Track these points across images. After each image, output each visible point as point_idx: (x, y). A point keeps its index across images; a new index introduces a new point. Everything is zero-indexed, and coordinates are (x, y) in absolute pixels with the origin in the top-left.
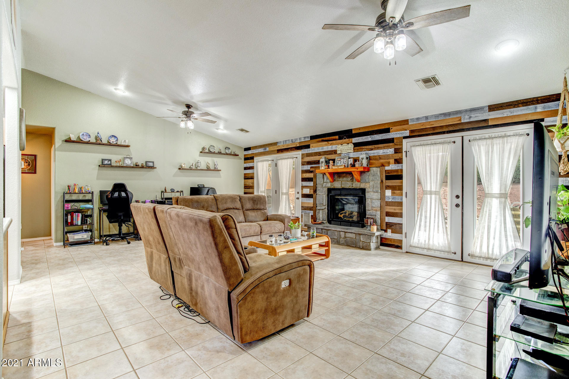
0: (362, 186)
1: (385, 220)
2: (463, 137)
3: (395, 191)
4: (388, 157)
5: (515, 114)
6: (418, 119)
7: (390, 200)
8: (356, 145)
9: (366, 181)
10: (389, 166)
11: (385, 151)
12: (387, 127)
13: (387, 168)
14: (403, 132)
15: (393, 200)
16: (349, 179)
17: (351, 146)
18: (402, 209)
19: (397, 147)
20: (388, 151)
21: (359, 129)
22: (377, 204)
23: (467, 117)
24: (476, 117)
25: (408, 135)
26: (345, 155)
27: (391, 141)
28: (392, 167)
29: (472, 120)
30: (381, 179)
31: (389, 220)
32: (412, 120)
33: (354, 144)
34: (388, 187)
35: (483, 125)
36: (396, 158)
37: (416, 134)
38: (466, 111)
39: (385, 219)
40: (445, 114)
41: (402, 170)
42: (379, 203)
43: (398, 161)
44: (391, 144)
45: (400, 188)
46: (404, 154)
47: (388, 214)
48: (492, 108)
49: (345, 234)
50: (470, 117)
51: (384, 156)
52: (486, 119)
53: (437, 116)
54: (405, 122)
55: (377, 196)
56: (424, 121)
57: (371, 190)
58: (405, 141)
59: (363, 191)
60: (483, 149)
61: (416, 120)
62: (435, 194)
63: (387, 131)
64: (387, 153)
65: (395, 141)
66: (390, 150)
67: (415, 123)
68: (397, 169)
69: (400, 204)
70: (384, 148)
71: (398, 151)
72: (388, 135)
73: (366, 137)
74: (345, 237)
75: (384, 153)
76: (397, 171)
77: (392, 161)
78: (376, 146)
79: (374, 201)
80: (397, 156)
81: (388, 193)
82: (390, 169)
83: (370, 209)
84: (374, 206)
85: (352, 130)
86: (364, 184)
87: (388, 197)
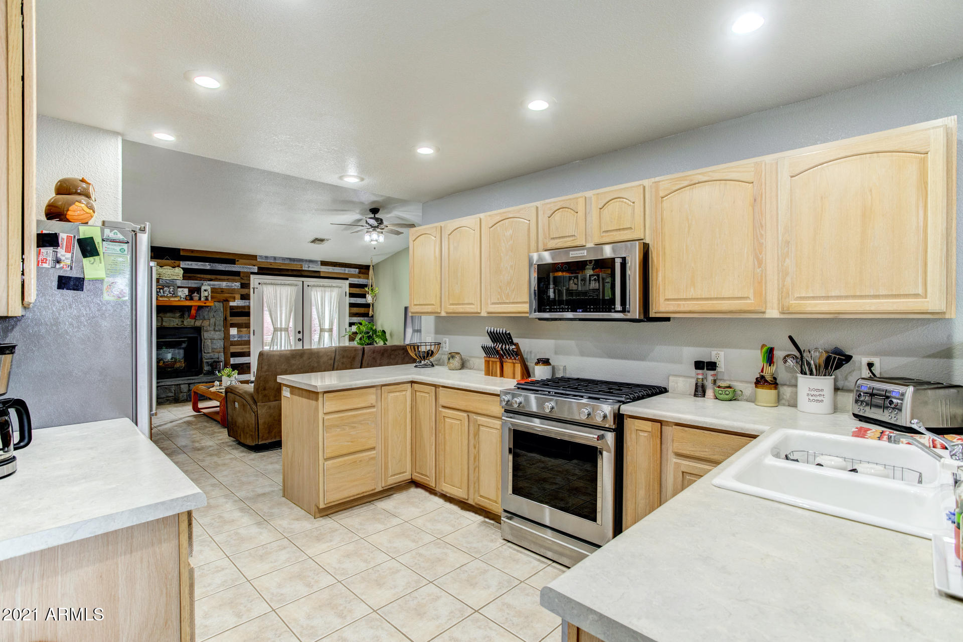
0: (198, 324)
1: (230, 362)
2: (303, 282)
3: (242, 329)
4: (232, 291)
5: (335, 271)
6: (266, 257)
7: (236, 339)
8: (186, 270)
9: (204, 317)
10: (235, 301)
11: (229, 284)
12: (231, 257)
13: (232, 304)
14: (251, 267)
15: (239, 339)
16: (178, 315)
17: (179, 272)
18: (250, 348)
19: (243, 282)
20: (234, 285)
21: (192, 251)
22: (220, 344)
23: (306, 266)
24: (313, 267)
25: (256, 271)
26: (167, 281)
27: (237, 274)
28: (237, 303)
29: (310, 269)
30: (225, 316)
31: (234, 361)
32: (261, 256)
33: (183, 269)
34: (233, 325)
35: (316, 275)
36: (242, 293)
37: (264, 271)
38: (306, 261)
39: (230, 360)
40: (290, 259)
41: (249, 307)
42: (222, 343)
43: (246, 297)
44: (237, 278)
45: (248, 326)
46: (252, 290)
47: (234, 355)
48: (324, 263)
49: (189, 387)
50: (309, 267)
51: (228, 290)
52: (318, 271)
53: (284, 259)
54: (254, 257)
55: (219, 335)
56: (273, 261)
57: (212, 328)
58: (252, 277)
59: (198, 330)
60: (319, 294)
61: (264, 258)
62: (285, 331)
63: (232, 262)
64: (232, 286)
65: (242, 275)
66: (236, 284)
67: (263, 260)
68: (243, 305)
69: (248, 343)
70: (228, 280)
71: (246, 286)
72: (233, 266)
73: (202, 263)
74: (189, 390)
75: (228, 286)
76: (243, 307)
77: (238, 296)
78: (219, 277)
79: (215, 341)
80: (244, 291)
81: (233, 331)
82: (236, 305)
83: (210, 351)
84: (215, 347)
85: (179, 250)
86: (201, 321)
87: (234, 336)
